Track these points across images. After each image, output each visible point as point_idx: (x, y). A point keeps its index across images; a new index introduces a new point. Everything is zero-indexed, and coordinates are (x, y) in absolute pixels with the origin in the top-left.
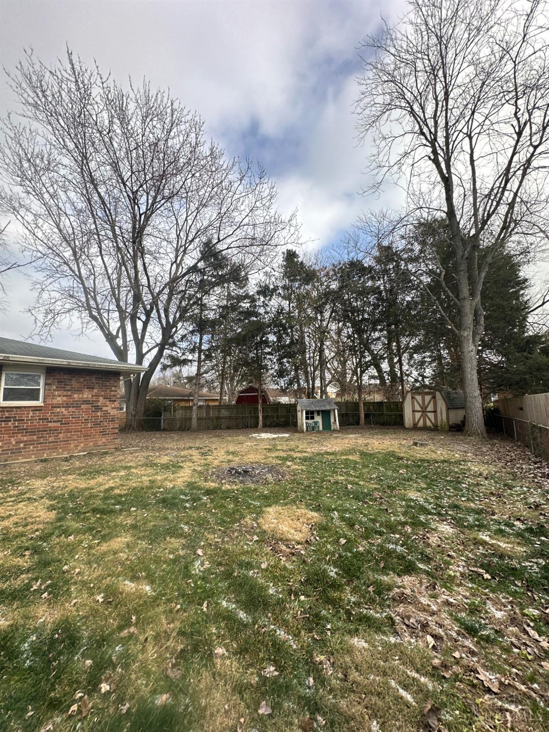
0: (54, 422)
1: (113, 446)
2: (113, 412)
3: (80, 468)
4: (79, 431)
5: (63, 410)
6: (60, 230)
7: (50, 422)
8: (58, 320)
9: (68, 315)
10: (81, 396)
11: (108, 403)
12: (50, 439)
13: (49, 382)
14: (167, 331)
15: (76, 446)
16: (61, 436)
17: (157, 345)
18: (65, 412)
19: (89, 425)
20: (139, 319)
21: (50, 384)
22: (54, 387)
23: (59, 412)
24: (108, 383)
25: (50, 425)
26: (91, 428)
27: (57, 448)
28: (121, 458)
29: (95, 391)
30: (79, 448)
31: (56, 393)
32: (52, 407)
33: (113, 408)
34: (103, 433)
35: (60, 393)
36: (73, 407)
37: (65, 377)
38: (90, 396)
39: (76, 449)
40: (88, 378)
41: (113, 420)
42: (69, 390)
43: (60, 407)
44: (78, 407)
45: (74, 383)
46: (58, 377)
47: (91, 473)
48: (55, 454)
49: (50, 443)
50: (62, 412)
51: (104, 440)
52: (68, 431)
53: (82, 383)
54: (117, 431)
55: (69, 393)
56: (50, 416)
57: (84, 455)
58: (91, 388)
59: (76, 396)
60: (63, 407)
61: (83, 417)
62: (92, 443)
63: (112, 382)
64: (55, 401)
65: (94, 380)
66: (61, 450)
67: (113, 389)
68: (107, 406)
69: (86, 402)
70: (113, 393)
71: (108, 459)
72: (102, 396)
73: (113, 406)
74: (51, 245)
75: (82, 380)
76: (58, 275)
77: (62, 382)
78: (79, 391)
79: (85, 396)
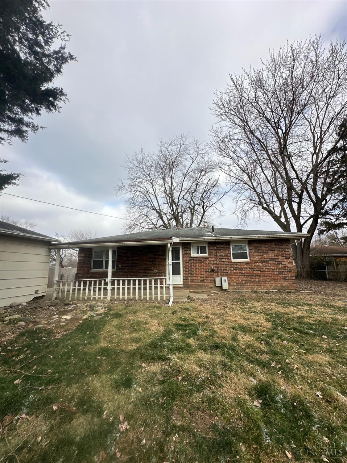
0: (257, 270)
1: (293, 288)
2: (289, 265)
3: (277, 300)
4: (270, 277)
5: (260, 264)
6: (240, 167)
7: (255, 270)
8: (247, 214)
9: (252, 211)
10: (268, 256)
11: (285, 260)
12: (256, 280)
13: (251, 248)
14: (318, 205)
15: (271, 286)
16: (261, 278)
17: (312, 216)
18: (261, 265)
19: (276, 273)
20: (294, 202)
21: (251, 250)
22: (253, 251)
23: (258, 265)
24: (282, 247)
25: (255, 272)
26: (277, 275)
27: (260, 285)
28: (302, 297)
29: (276, 252)
30: (272, 287)
31: (255, 254)
32: (254, 262)
33: (288, 263)
34: (285, 279)
35: (257, 254)
36: (265, 262)
37: (258, 245)
38: (273, 255)
39: (271, 287)
40: (270, 244)
41: (290, 271)
42: (261, 253)
43: (258, 262)
44: (267, 262)
45: (263, 248)
46: (254, 245)
47: (284, 304)
48: (260, 289)
49: (256, 282)
50: (260, 265)
51: (286, 283)
52: (264, 276)
53: (267, 248)
54: (294, 278)
55: (261, 254)
56: (254, 267)
57: (276, 292)
58: (273, 250)
59: (265, 255)
60: (260, 262)
61: (271, 268)
62: (279, 285)
63: (285, 246)
64: (255, 259)
65: (274, 246)
66: (262, 287)
67: (287, 250)
68: (285, 261)
69: (272, 259)
70: (287, 253)
71: (293, 297)
72: (280, 255)
73: (288, 261)
74: (237, 177)
75: (267, 246)
76: (243, 191)
77: (257, 248)
78: (267, 252)
79: (270, 255)
